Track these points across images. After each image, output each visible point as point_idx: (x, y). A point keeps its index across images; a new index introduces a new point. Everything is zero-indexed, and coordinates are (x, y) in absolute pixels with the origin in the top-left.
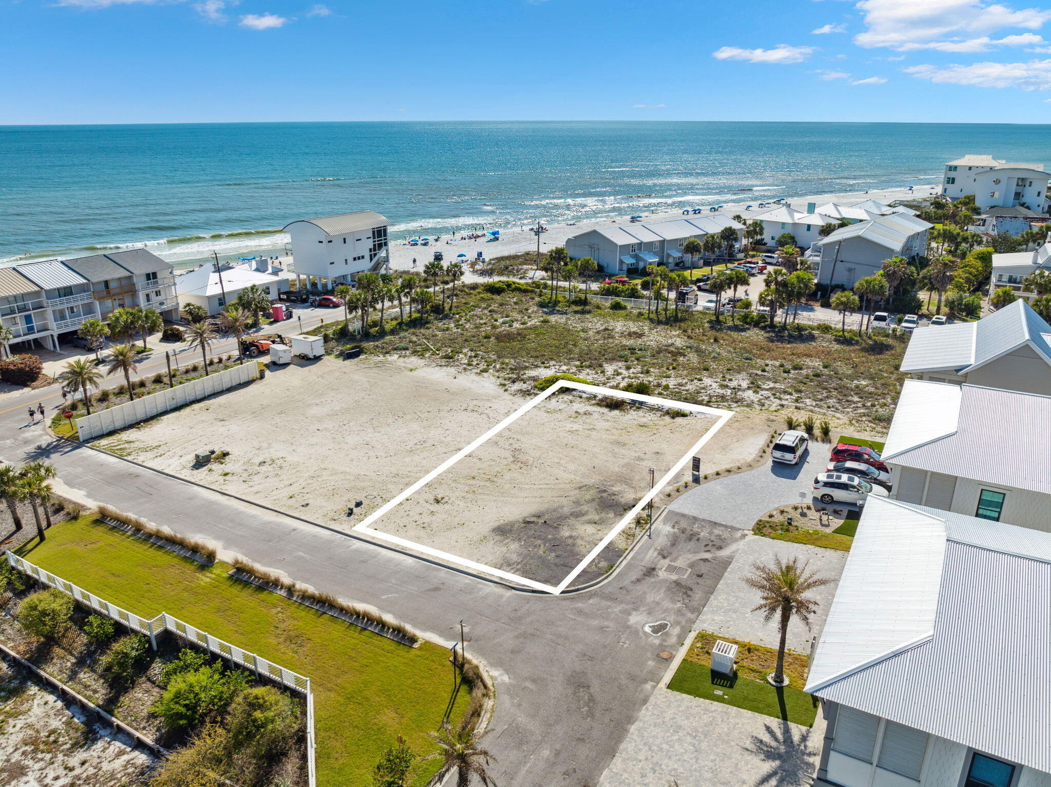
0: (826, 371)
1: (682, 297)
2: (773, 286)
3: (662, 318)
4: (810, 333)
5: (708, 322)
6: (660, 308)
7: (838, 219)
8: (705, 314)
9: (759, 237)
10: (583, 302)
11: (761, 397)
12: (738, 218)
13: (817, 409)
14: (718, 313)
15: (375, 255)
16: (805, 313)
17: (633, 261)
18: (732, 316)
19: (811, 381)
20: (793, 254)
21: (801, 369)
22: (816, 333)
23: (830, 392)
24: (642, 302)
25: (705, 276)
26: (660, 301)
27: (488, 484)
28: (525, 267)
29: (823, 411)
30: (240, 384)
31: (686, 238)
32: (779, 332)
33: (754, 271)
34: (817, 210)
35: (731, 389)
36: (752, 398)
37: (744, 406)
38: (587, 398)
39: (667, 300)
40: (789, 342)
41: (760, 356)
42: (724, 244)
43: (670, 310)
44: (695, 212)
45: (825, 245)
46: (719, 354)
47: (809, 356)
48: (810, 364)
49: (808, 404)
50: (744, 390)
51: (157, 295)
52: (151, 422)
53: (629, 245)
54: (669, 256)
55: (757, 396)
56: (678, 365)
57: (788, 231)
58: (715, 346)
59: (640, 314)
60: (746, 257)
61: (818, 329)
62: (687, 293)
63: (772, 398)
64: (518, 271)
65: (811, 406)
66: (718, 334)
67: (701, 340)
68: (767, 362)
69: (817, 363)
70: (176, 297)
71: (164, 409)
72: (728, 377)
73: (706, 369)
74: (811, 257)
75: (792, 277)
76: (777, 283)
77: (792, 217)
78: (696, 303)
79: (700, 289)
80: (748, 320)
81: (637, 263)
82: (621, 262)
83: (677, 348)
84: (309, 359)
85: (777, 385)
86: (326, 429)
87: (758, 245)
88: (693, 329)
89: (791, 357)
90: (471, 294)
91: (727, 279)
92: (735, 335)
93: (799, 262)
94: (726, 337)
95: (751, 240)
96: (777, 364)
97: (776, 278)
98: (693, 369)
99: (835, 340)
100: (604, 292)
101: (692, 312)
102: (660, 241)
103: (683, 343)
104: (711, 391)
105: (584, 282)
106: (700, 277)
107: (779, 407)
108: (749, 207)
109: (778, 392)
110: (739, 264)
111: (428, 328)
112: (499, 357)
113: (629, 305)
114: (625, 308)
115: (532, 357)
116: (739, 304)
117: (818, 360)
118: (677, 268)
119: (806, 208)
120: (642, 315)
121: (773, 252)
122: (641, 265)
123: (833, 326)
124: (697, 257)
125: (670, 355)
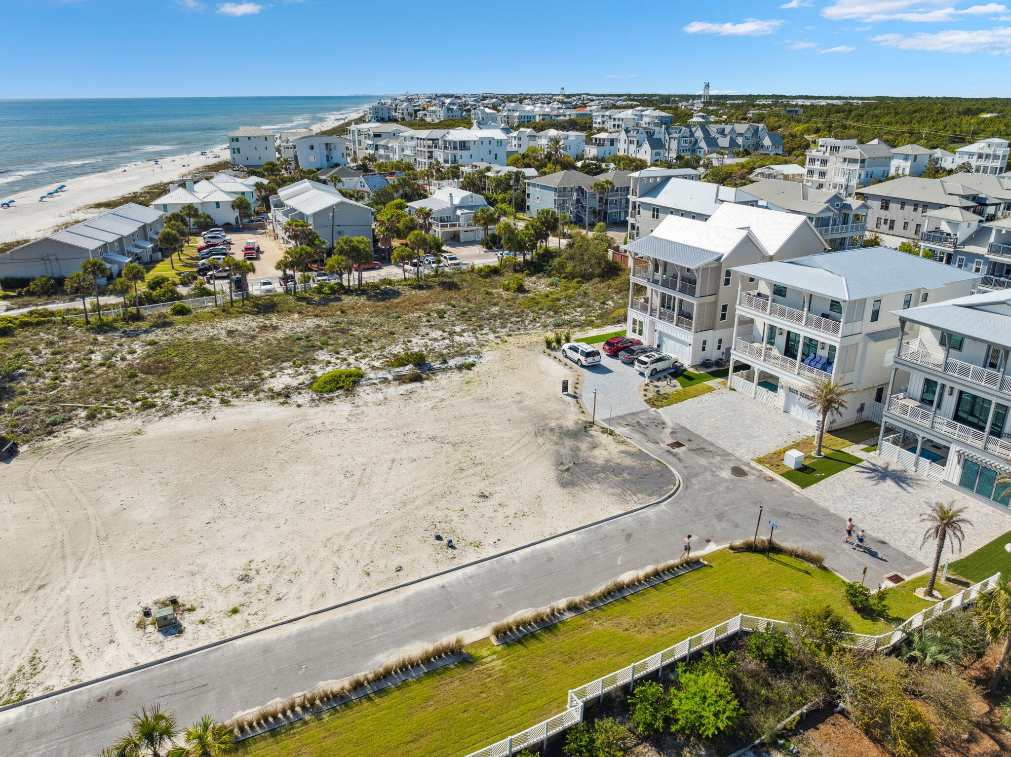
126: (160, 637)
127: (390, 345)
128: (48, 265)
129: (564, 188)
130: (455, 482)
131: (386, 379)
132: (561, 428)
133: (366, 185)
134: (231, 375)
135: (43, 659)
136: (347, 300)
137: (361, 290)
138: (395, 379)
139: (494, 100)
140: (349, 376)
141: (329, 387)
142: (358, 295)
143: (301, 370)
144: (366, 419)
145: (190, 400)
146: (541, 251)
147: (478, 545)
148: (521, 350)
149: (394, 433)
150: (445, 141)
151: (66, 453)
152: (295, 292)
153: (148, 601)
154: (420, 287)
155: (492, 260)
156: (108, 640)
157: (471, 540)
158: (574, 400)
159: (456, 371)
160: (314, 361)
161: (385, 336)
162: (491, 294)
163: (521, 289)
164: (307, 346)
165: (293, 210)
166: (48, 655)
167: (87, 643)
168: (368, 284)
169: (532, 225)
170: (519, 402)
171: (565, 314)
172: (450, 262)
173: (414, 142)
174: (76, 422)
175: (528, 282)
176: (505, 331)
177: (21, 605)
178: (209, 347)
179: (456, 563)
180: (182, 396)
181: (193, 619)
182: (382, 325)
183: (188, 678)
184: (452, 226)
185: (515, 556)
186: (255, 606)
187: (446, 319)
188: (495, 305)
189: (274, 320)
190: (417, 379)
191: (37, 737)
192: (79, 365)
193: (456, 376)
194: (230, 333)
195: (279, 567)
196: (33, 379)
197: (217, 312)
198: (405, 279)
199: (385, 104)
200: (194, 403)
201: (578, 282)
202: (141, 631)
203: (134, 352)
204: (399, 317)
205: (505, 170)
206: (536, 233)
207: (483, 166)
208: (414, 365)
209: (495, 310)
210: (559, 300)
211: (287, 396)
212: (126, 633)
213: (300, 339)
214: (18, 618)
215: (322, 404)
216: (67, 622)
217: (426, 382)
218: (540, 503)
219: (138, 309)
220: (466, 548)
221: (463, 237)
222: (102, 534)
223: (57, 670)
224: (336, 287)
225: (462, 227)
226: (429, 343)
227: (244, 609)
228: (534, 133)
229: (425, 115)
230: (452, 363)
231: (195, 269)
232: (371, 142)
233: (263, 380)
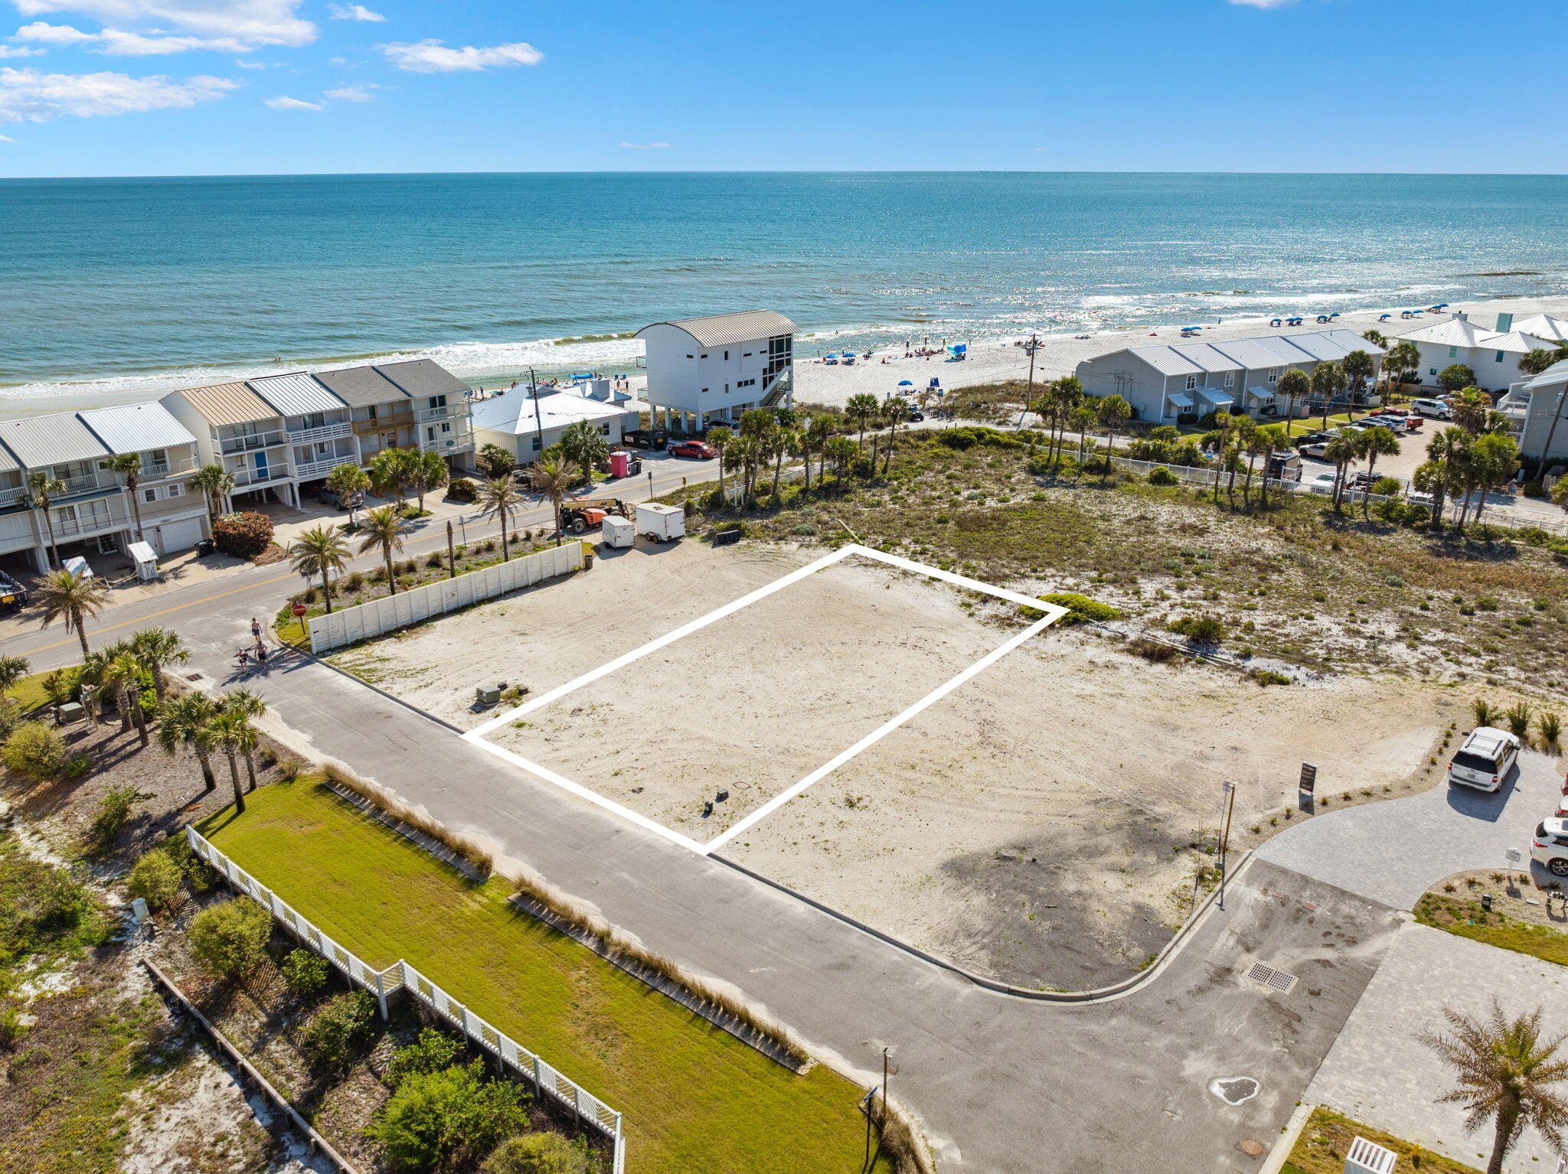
0: (1541, 616)
1: (1275, 468)
2: (1443, 458)
3: (1240, 502)
4: (1507, 543)
5: (1321, 514)
6: (1235, 485)
7: (1555, 343)
8: (1315, 498)
9: (1409, 370)
10: (1104, 469)
11: (1422, 657)
12: (1373, 336)
13: (1528, 687)
14: (1338, 499)
15: (772, 378)
16: (1495, 507)
17: (1190, 403)
18: (1364, 506)
19: (1515, 632)
20: (1478, 403)
21: (1494, 609)
22: (1518, 543)
23: (1552, 655)
24: (1204, 474)
25: (1312, 432)
26: (1236, 473)
27: (936, 780)
28: (1007, 405)
29: (1541, 691)
30: (554, 577)
31: (1281, 368)
32: (1450, 537)
33: (1400, 428)
34: (1515, 327)
35: (1366, 638)
36: (1405, 657)
37: (1391, 672)
38: (1110, 638)
39: (1250, 472)
40: (1470, 559)
41: (1418, 581)
42: (1349, 379)
43: (1253, 488)
44: (1291, 322)
45: (1536, 389)
46: (1342, 572)
47: (1508, 585)
48: (1510, 600)
49: (1511, 675)
50: (1390, 642)
51: (444, 430)
52: (418, 629)
53: (1185, 375)
54: (1250, 395)
55: (1414, 653)
56: (1269, 588)
57: (1461, 360)
58: (1334, 557)
59: (1201, 494)
60: (1385, 402)
61: (1522, 536)
62: (1283, 463)
63: (1442, 660)
64: (995, 412)
65: (1517, 679)
66: (1339, 536)
67: (1309, 546)
68: (1430, 592)
69: (1524, 601)
70: (472, 434)
71: (438, 611)
72: (1360, 615)
73: (1320, 599)
74: (1510, 409)
75: (1479, 444)
76: (1451, 454)
77: (1470, 337)
78: (1298, 480)
79: (1304, 454)
80: (1393, 514)
81: (1196, 406)
82: (1169, 404)
83: (1267, 558)
84: (661, 542)
85: (1451, 637)
86: (678, 661)
87: (1407, 383)
88: (1294, 526)
89: (1473, 585)
90: (918, 447)
91: (1359, 442)
92: (1369, 539)
93: (1488, 417)
94: (1354, 543)
95: (1394, 374)
96: (1450, 596)
97: (1450, 445)
98: (1296, 597)
99: (1556, 559)
100: (1138, 454)
101: (1292, 494)
102: (1237, 371)
103: (1278, 550)
104: (1330, 640)
105: (1104, 434)
106: (1305, 434)
107: (1457, 679)
108: (1386, 316)
109: (1453, 649)
110: (1372, 415)
111: (847, 501)
112: (961, 556)
113: (1181, 478)
114: (1174, 482)
115: (1016, 558)
116: (1376, 485)
117: (1525, 594)
118: (1264, 416)
119: (1496, 320)
120: (1205, 495)
121: (1433, 397)
122: (1203, 410)
123: (1550, 533)
124: (1299, 400)
125: (1254, 569)
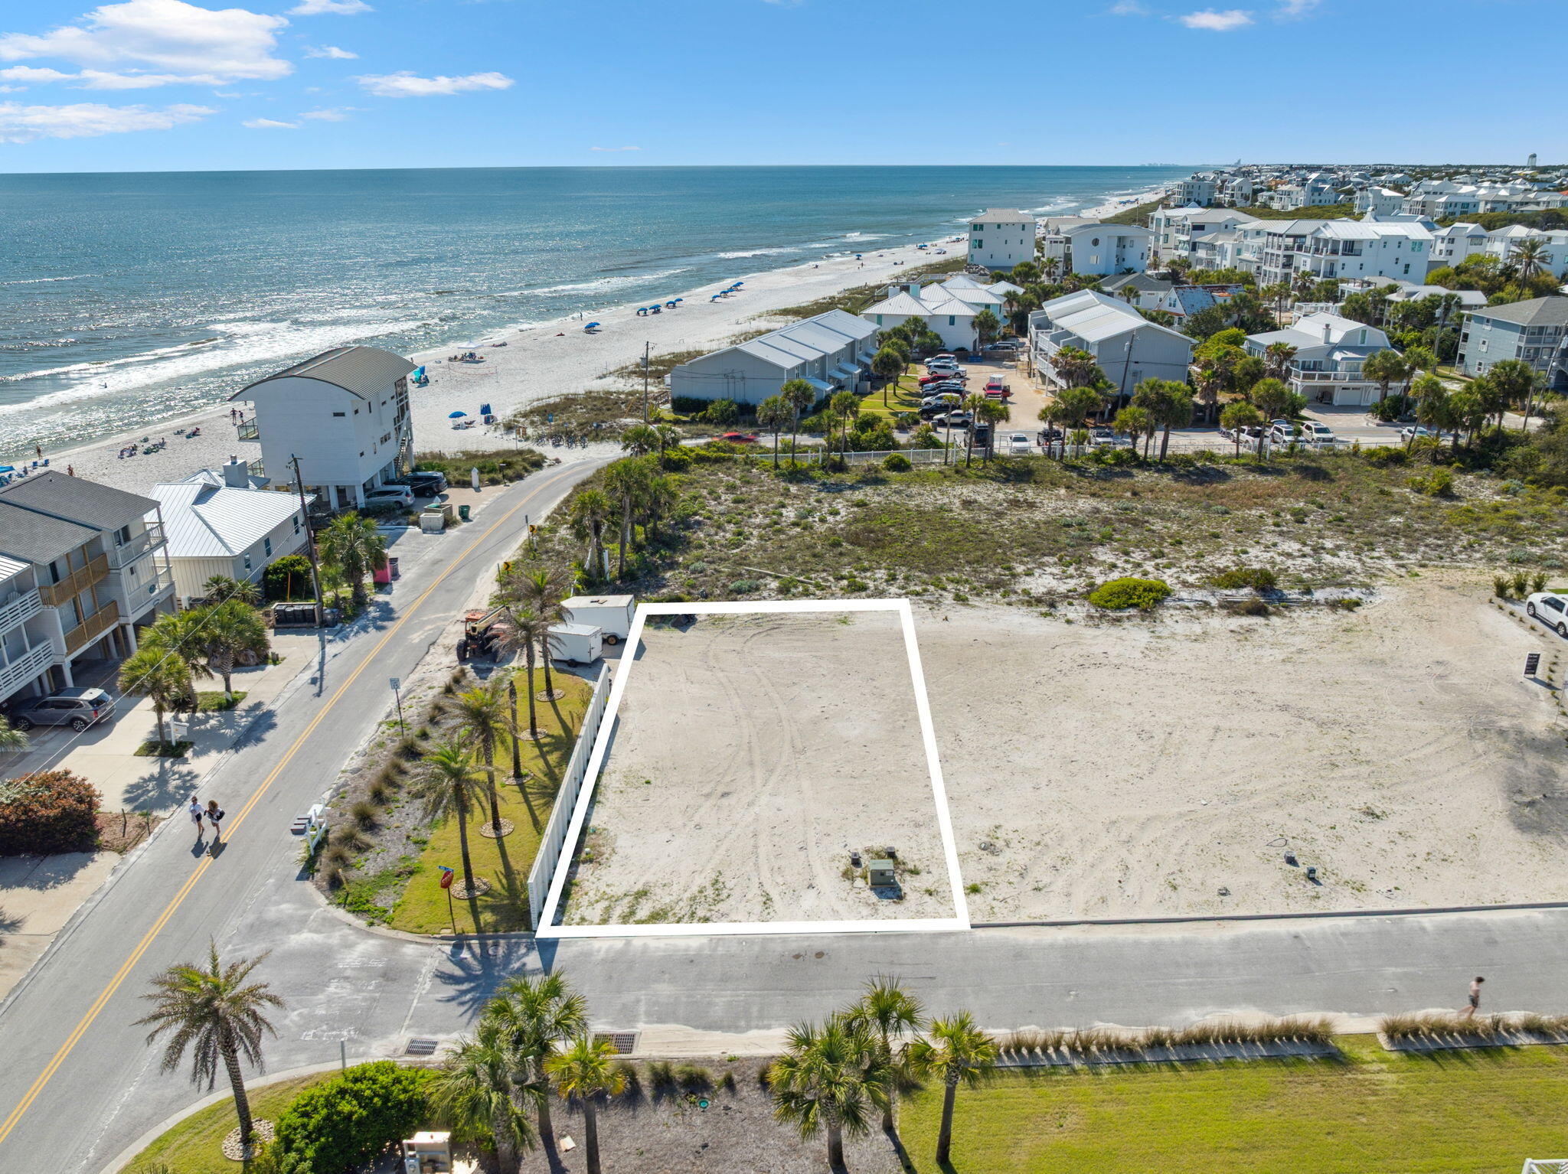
126: (873, 897)
127: (1210, 553)
128: (731, 385)
129: (1541, 329)
130: (1321, 782)
131: (1207, 604)
132: (1520, 732)
133: (1178, 303)
134: (968, 562)
135: (727, 886)
136: (1142, 477)
137: (1165, 465)
138: (1221, 606)
139: (1398, 176)
140: (1149, 589)
141: (1116, 601)
142: (1158, 471)
143: (1071, 570)
144: (1173, 658)
145: (912, 588)
146: (1487, 433)
147: (1360, 888)
148: (1445, 592)
149: (1220, 688)
150: (1318, 240)
151: (752, 632)
152: (1062, 456)
153: (858, 846)
154: (1263, 471)
155: (1393, 439)
156: (806, 883)
157: (1347, 877)
158: (1549, 692)
159: (1326, 610)
160: (1091, 561)
161: (1203, 539)
162: (1389, 494)
163: (1445, 492)
164: (1080, 537)
165: (1068, 334)
166: (734, 881)
167: (780, 880)
168: (1175, 456)
169: (1480, 387)
170: (1440, 677)
171: (1532, 544)
172: (1316, 435)
173: (1261, 241)
174: (765, 594)
175: (1461, 483)
176: (1412, 559)
177: (702, 811)
178: (936, 520)
179: (1319, 907)
180: (901, 581)
181: (917, 885)
182: (1197, 521)
183: (909, 961)
184: (1322, 377)
185: (1426, 920)
186: (1003, 891)
187: (1308, 525)
188: (1397, 513)
189: (1030, 493)
190: (1258, 611)
191: (722, 980)
192: (767, 521)
193: (1326, 618)
194: (967, 504)
195: (1038, 844)
196: (712, 531)
197: (948, 473)
198: (1238, 456)
199: (1204, 179)
200: (918, 594)
201: (1559, 493)
202: (848, 883)
203: (835, 513)
204: (1227, 512)
205: (1424, 292)
206: (1485, 399)
207: (1382, 282)
208: (1256, 588)
209: (1396, 521)
210: (1519, 518)
211: (1052, 605)
212: (829, 880)
213: (1069, 526)
214: (698, 827)
215: (1105, 626)
216: (756, 847)
217: (1275, 620)
218: (1475, 848)
219: (842, 457)
220: (1338, 888)
221: (1338, 399)
222: (799, 745)
223: (744, 904)
224: (1125, 456)
225: (1340, 380)
226: (1278, 559)
227: (987, 889)
228: (1482, 231)
229: (1272, 198)
230: (1319, 595)
231: (917, 410)
232: (1185, 238)
233: (1014, 576)
